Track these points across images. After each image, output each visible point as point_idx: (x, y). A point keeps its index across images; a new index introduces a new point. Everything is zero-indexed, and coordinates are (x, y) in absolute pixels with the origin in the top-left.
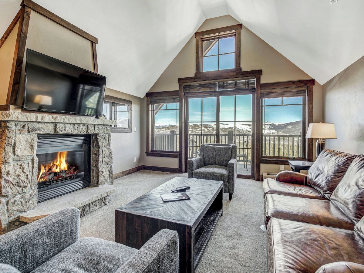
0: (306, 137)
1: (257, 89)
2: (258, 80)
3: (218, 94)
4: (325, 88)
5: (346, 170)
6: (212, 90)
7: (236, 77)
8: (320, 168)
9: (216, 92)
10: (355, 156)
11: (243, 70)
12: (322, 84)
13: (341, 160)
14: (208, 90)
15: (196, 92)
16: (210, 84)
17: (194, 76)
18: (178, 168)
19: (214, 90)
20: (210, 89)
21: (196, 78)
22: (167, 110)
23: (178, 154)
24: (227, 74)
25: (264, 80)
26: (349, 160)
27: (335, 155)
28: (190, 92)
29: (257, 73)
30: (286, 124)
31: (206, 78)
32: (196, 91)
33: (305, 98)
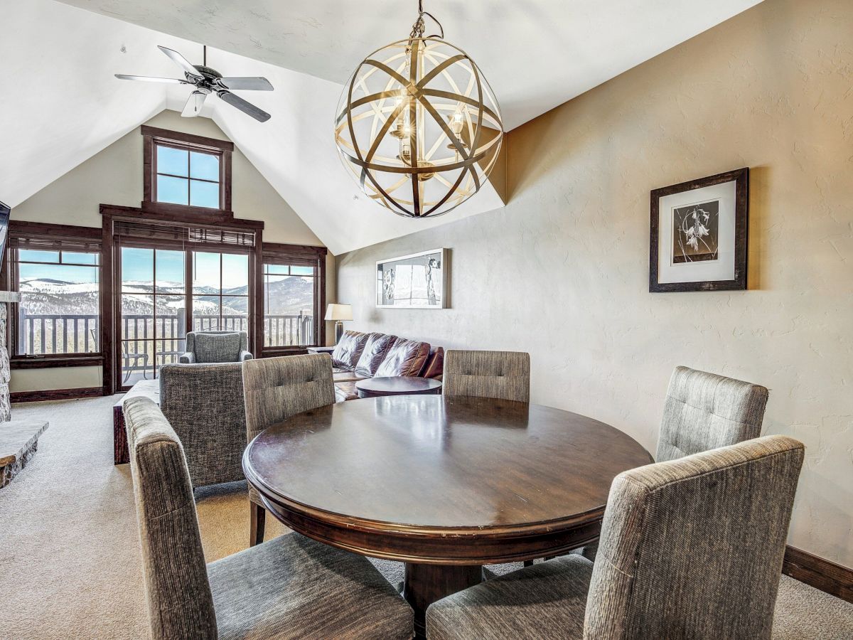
0: (326, 319)
1: (257, 248)
2: (260, 236)
3: (190, 247)
4: (339, 260)
5: (364, 346)
6: (179, 239)
7: (225, 224)
8: (345, 349)
9: (187, 243)
10: (369, 334)
11: (236, 216)
12: (335, 255)
13: (361, 339)
14: (171, 238)
15: (144, 238)
16: (176, 228)
17: (140, 207)
18: (101, 386)
19: (183, 240)
20: (176, 237)
21: (145, 212)
22: (60, 263)
23: (101, 357)
24: (208, 217)
25: (268, 237)
26: (366, 338)
27: (354, 335)
28: (130, 235)
29: (258, 226)
30: (237, 288)
31: (167, 215)
32: (145, 236)
33: (317, 269)
